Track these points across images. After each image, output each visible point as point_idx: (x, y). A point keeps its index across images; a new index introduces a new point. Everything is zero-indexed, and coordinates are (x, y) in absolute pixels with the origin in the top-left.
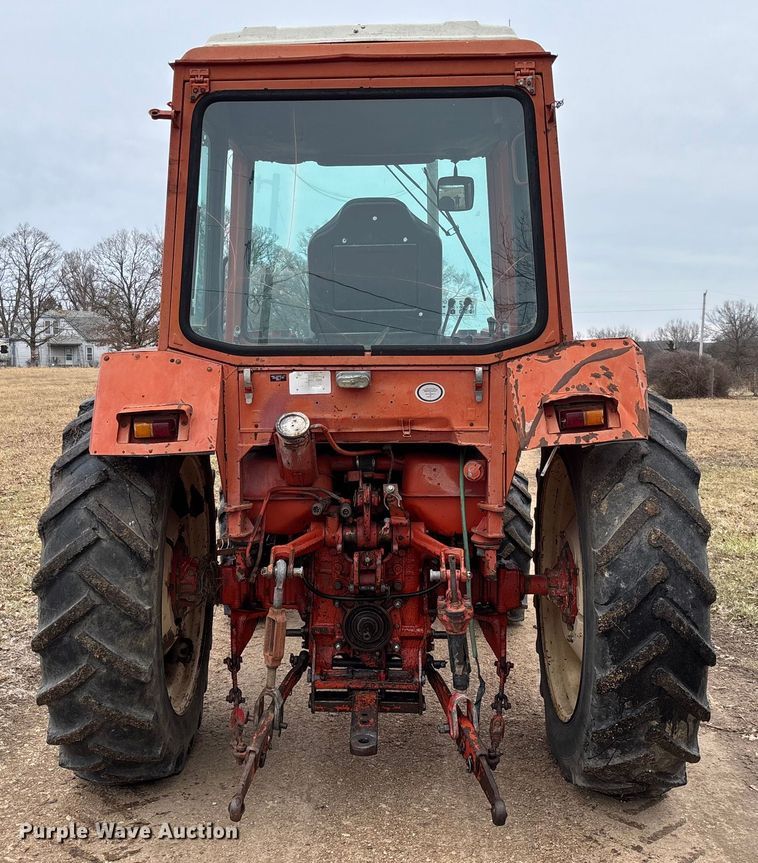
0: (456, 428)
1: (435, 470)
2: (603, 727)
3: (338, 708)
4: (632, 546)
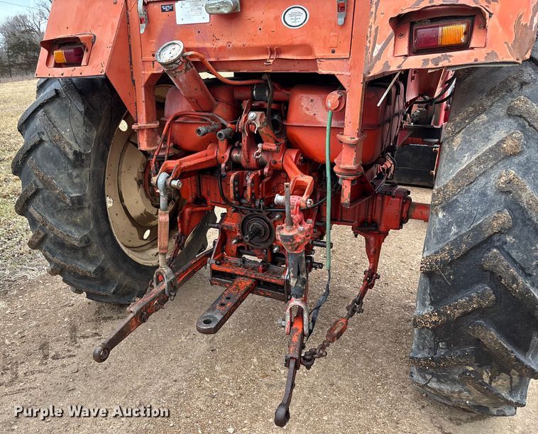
0: (318, 55)
1: (312, 101)
2: (419, 356)
4: (476, 188)
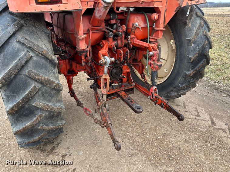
1: (138, 18)
3: (113, 98)
4: (199, 36)
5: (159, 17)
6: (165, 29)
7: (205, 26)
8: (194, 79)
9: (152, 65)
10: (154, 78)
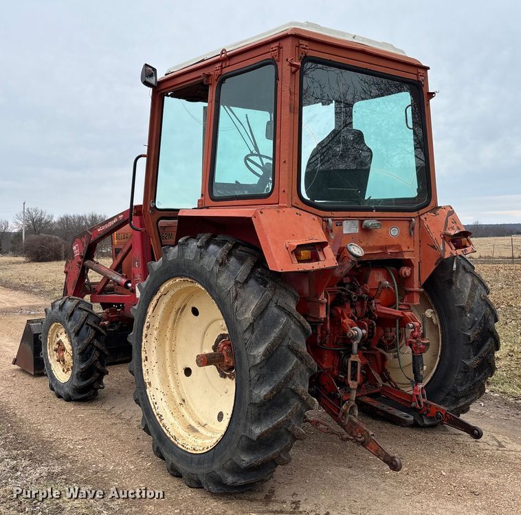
0: (404, 250)
1: (378, 274)
5: (412, 272)
6: (422, 290)
7: (480, 286)
8: (480, 374)
9: (414, 345)
10: (419, 368)
